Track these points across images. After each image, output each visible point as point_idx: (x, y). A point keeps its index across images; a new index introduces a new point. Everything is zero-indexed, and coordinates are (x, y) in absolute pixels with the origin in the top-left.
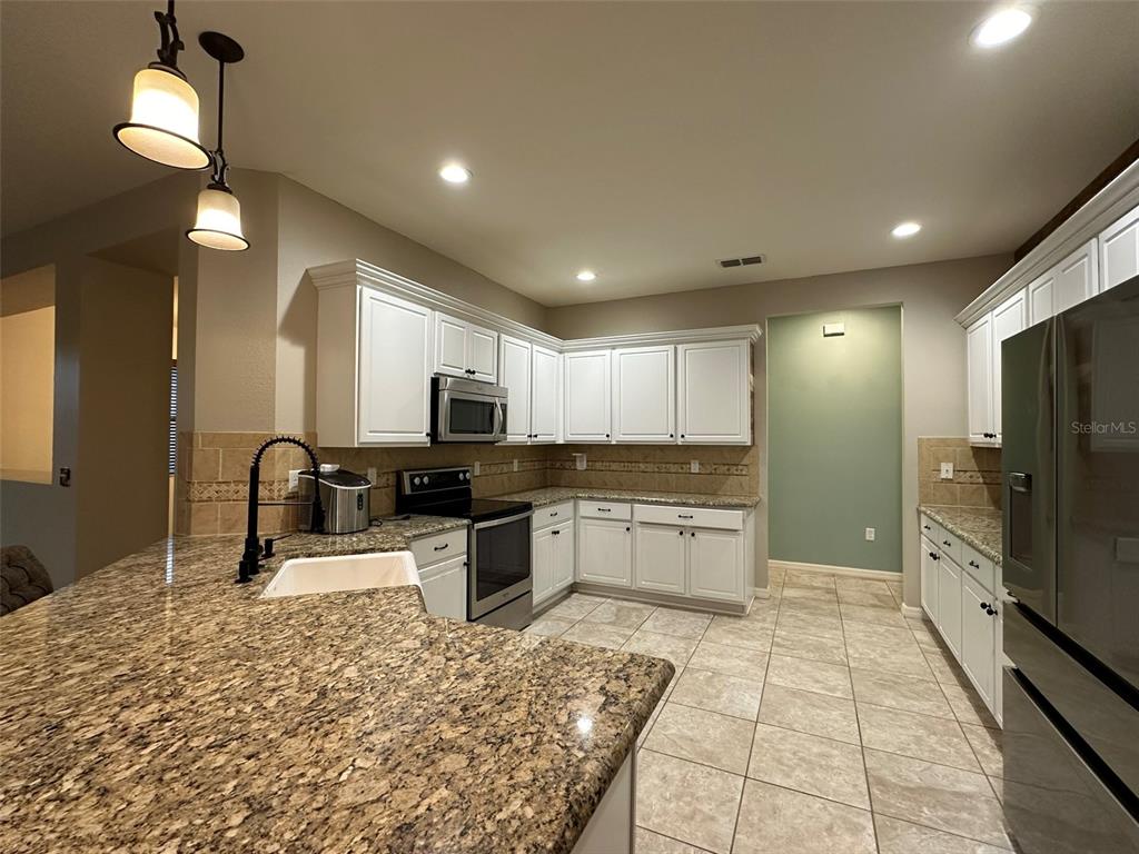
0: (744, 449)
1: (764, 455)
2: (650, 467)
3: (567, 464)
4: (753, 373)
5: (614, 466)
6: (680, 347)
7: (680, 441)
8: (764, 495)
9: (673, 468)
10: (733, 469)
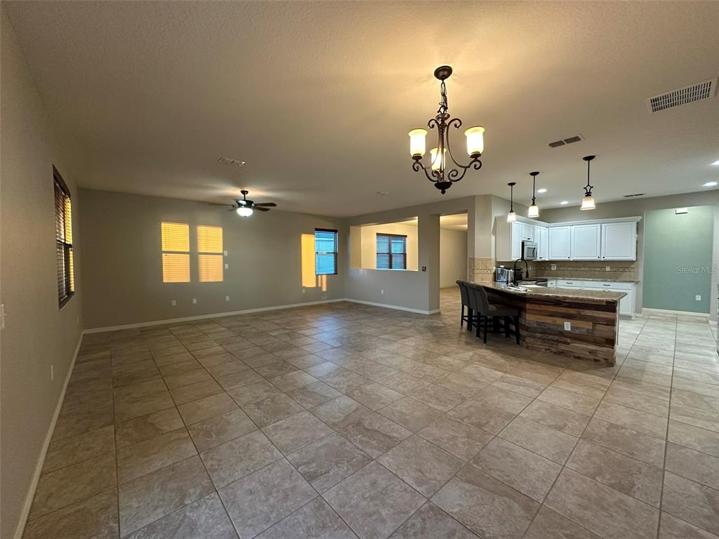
0: (632, 262)
1: (641, 264)
2: (586, 269)
3: (547, 268)
4: (637, 233)
5: (569, 269)
6: (603, 225)
7: (602, 259)
8: (641, 278)
9: (597, 269)
10: (626, 270)
